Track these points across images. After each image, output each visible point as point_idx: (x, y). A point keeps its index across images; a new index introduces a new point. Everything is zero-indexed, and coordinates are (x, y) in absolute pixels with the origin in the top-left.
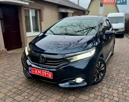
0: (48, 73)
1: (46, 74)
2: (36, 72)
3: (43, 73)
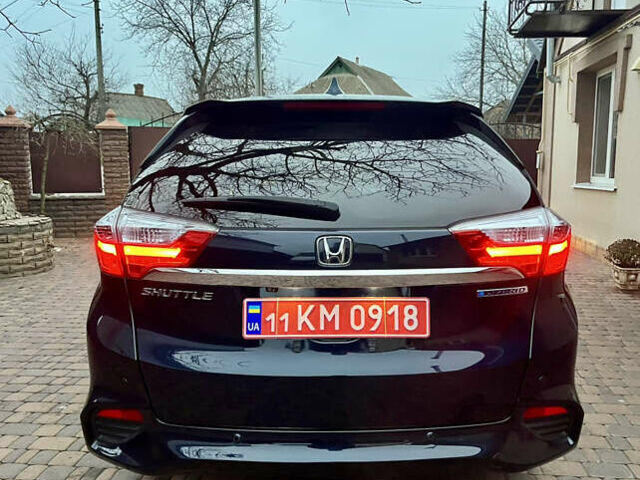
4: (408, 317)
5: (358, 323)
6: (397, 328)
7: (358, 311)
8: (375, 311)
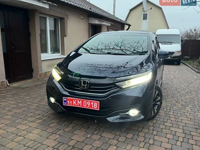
0: (92, 103)
1: (89, 104)
2: (74, 103)
3: (85, 103)
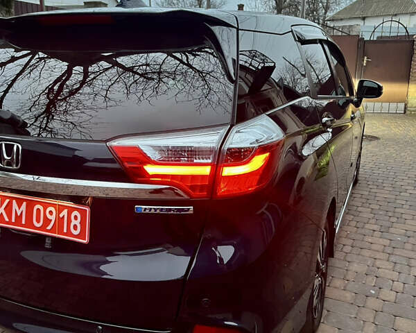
4: (74, 222)
5: (38, 221)
6: (65, 231)
7: (38, 210)
8: (51, 213)
